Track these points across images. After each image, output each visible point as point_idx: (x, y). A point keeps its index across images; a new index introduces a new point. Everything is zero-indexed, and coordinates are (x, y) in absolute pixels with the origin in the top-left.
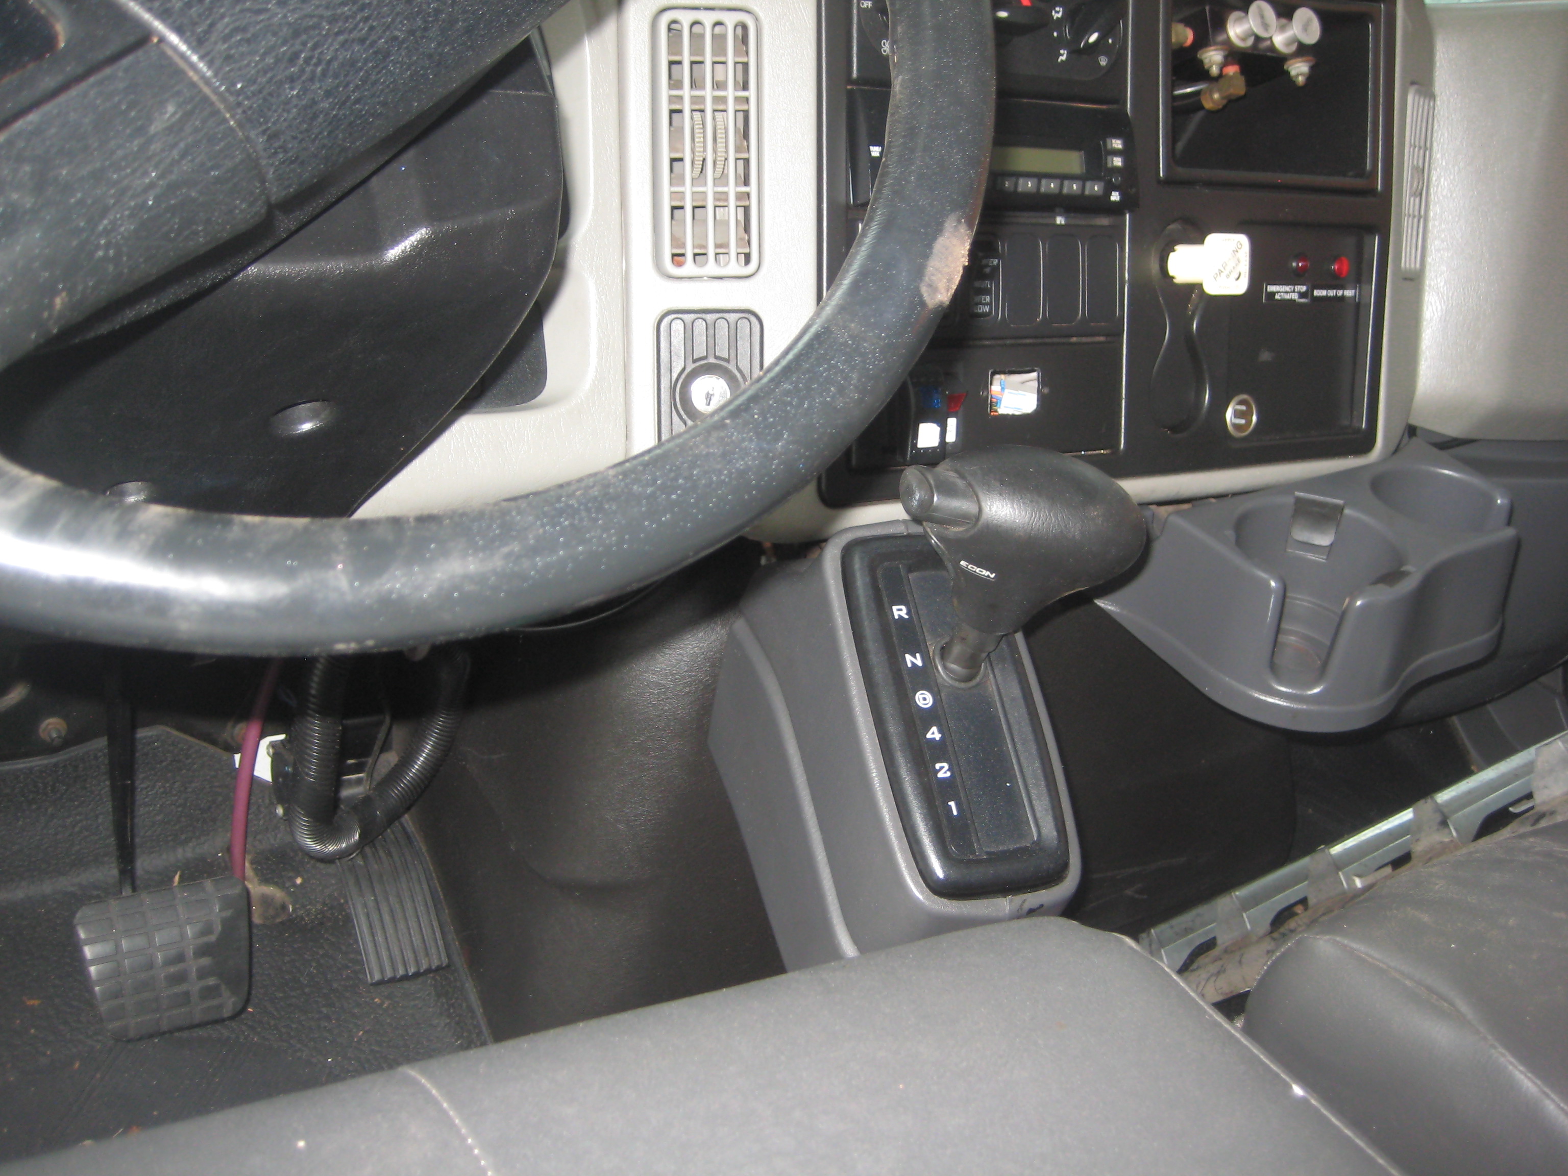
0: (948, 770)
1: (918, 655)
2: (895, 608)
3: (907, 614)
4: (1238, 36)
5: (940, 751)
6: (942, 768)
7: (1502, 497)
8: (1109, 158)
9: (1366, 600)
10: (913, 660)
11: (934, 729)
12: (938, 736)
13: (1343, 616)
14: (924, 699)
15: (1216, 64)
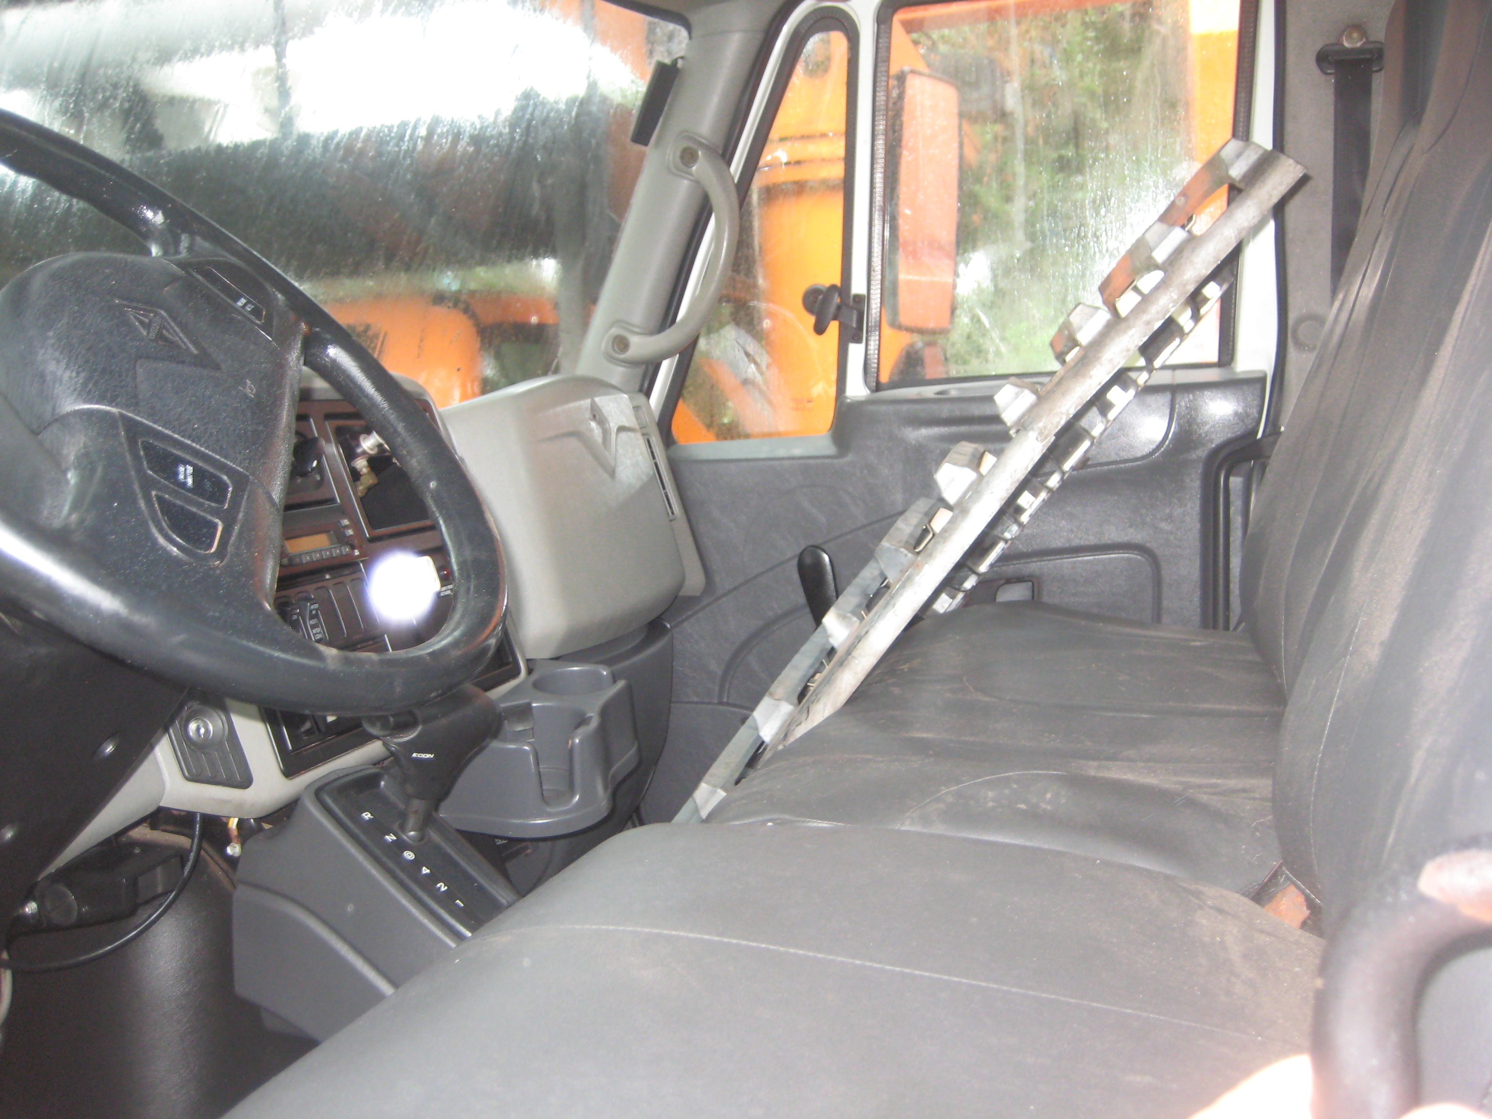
0: (445, 886)
1: (391, 834)
2: (364, 814)
3: (372, 815)
4: (369, 448)
5: (433, 878)
6: (441, 886)
7: (605, 670)
8: (346, 531)
9: (579, 737)
10: (390, 838)
11: (424, 868)
12: (428, 871)
13: (571, 751)
14: (409, 855)
15: (365, 467)
